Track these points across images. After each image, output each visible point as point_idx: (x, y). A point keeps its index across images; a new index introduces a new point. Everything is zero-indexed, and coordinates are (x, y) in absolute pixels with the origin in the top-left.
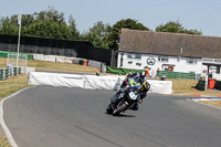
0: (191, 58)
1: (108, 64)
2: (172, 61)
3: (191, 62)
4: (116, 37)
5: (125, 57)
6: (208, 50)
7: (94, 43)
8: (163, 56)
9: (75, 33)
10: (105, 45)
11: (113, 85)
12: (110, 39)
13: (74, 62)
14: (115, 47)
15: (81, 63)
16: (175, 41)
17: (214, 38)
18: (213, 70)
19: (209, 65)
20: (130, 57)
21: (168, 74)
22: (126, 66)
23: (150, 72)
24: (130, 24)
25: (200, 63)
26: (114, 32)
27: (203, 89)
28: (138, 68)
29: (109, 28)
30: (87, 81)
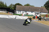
0: (32, 12)
1: (14, 13)
2: (28, 12)
3: (32, 13)
6: (36, 10)
8: (26, 11)
10: (13, 9)
11: (15, 17)
12: (14, 7)
13: (6, 13)
14: (15, 9)
15: (8, 13)
16: (28, 8)
17: (37, 7)
18: (37, 14)
19: (36, 13)
20: (18, 11)
21: (27, 15)
22: (18, 13)
24: (18, 4)
25: (34, 13)
27: (35, 18)
28: (20, 14)
29: (14, 5)
30: (9, 17)
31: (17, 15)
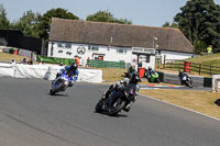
0: (121, 47)
1: (39, 53)
2: (102, 50)
3: (121, 51)
4: (47, 26)
5: (55, 46)
6: (137, 39)
7: (24, 32)
8: (94, 45)
9: (5, 22)
10: (36, 34)
12: (41, 28)
13: (4, 51)
14: (45, 36)
16: (104, 30)
17: (144, 27)
18: (143, 59)
19: (139, 54)
21: (99, 62)
23: (80, 61)
24: (60, 13)
25: (129, 52)
26: (45, 21)
28: (68, 57)
30: (17, 69)
31: (54, 61)
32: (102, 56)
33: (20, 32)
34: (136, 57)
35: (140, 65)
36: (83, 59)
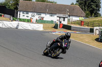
0: (52, 14)
1: (13, 16)
2: (43, 15)
3: (52, 16)
4: (17, 4)
5: (21, 13)
7: (7, 7)
8: (39, 13)
10: (12, 8)
11: (15, 26)
12: (14, 5)
14: (16, 8)
15: (1, 16)
16: (44, 6)
17: (62, 5)
18: (62, 20)
19: (60, 17)
20: (23, 13)
21: (41, 21)
22: (22, 17)
23: (33, 20)
25: (56, 16)
26: (16, 2)
27: (57, 28)
28: (27, 18)
32: (43, 18)
33: (5, 7)
34: (58, 18)
35: (60, 22)
36: (34, 19)
